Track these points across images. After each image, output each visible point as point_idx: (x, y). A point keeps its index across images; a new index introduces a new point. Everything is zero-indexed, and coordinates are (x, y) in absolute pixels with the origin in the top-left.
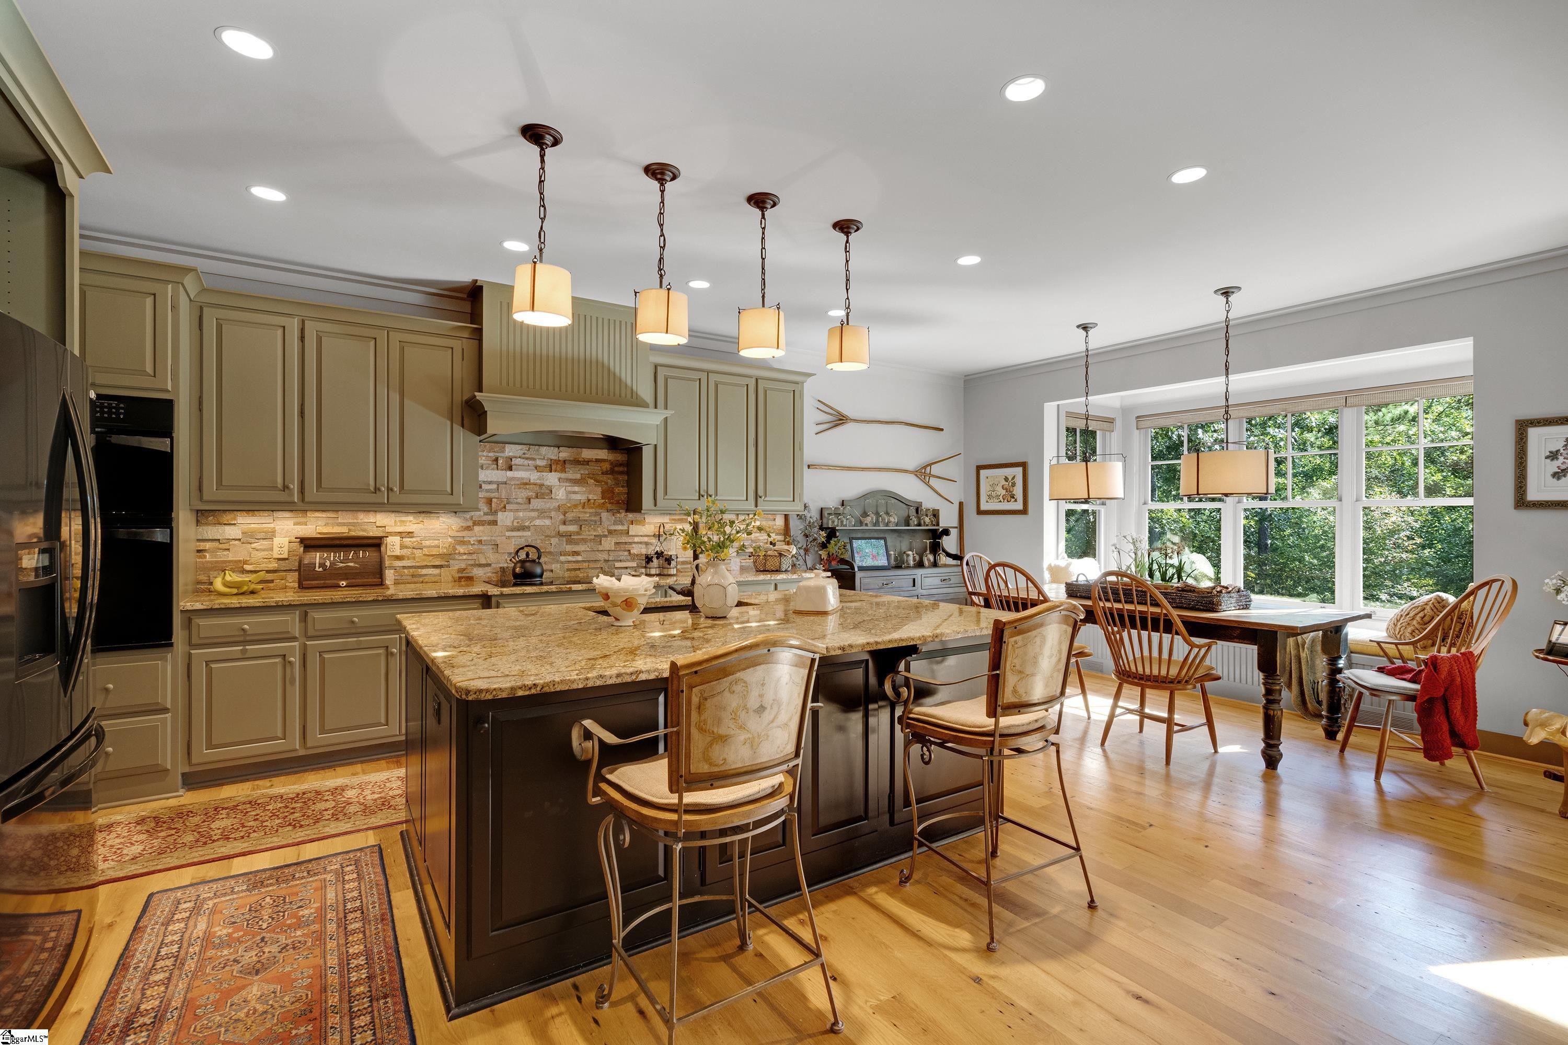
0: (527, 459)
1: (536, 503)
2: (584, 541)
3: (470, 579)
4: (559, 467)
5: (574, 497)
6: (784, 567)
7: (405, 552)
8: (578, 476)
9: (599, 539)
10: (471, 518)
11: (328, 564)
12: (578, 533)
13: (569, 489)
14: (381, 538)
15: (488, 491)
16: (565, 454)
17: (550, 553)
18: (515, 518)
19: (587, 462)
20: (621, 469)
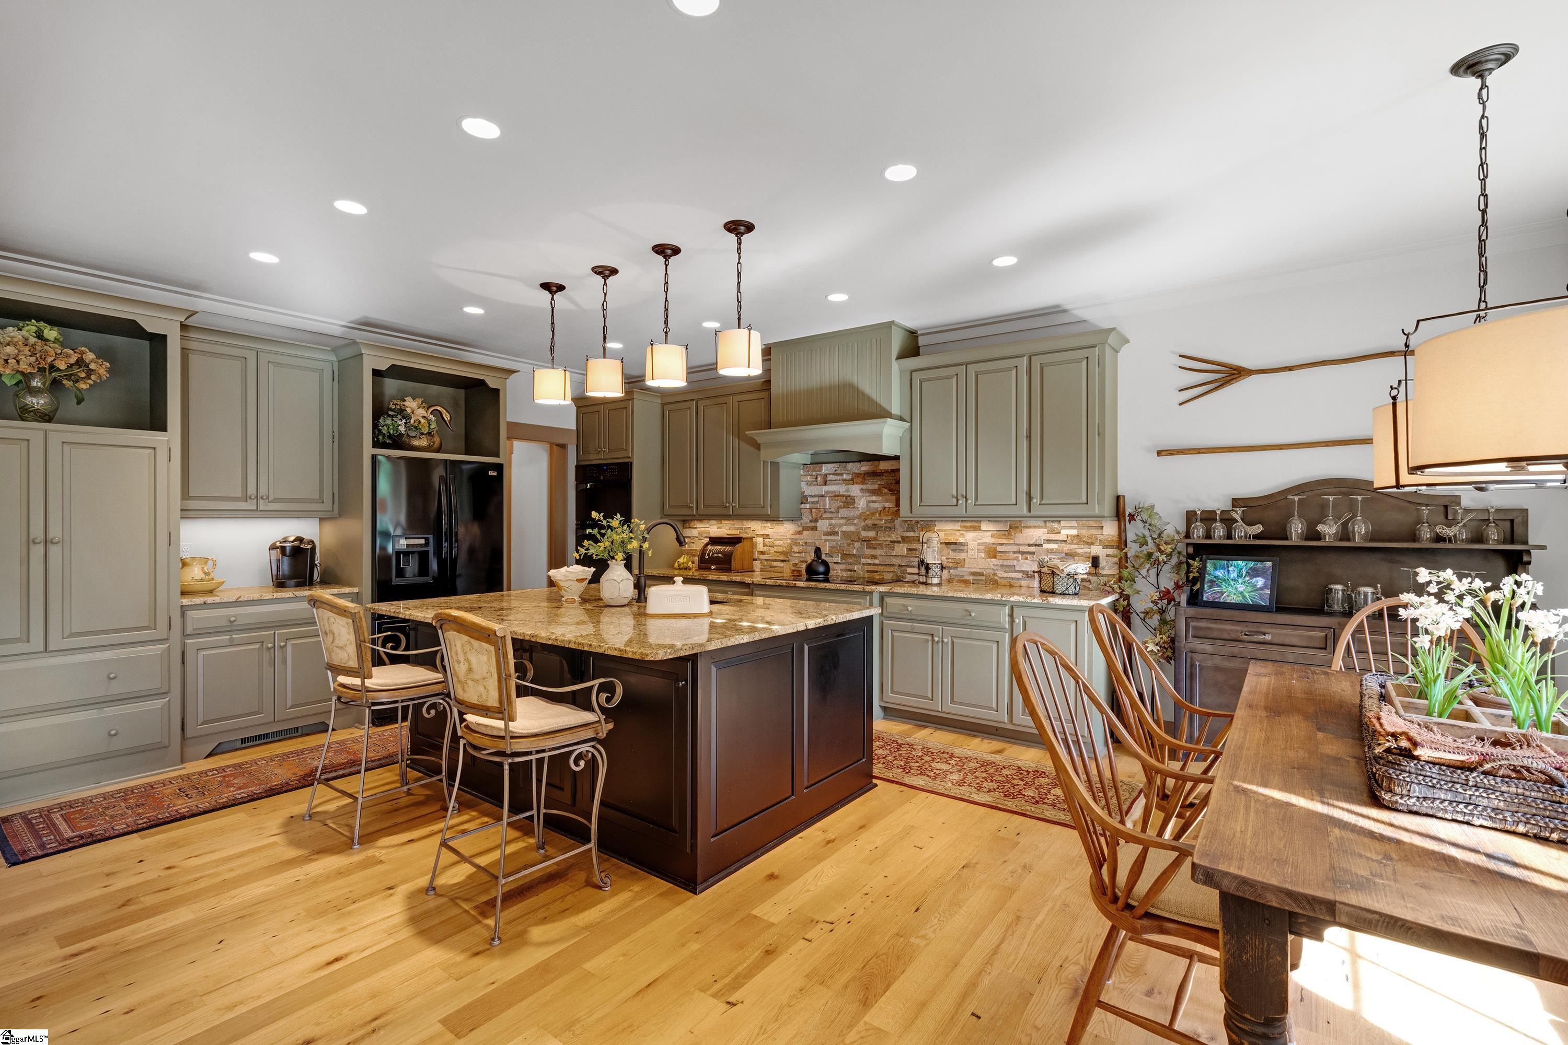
0: (838, 474)
1: (844, 512)
2: (881, 545)
4: (861, 480)
5: (870, 505)
7: (766, 549)
8: (876, 487)
9: (893, 544)
10: (801, 524)
12: (876, 539)
13: (869, 499)
15: (812, 503)
16: (865, 467)
17: (852, 556)
18: (829, 525)
19: (882, 473)
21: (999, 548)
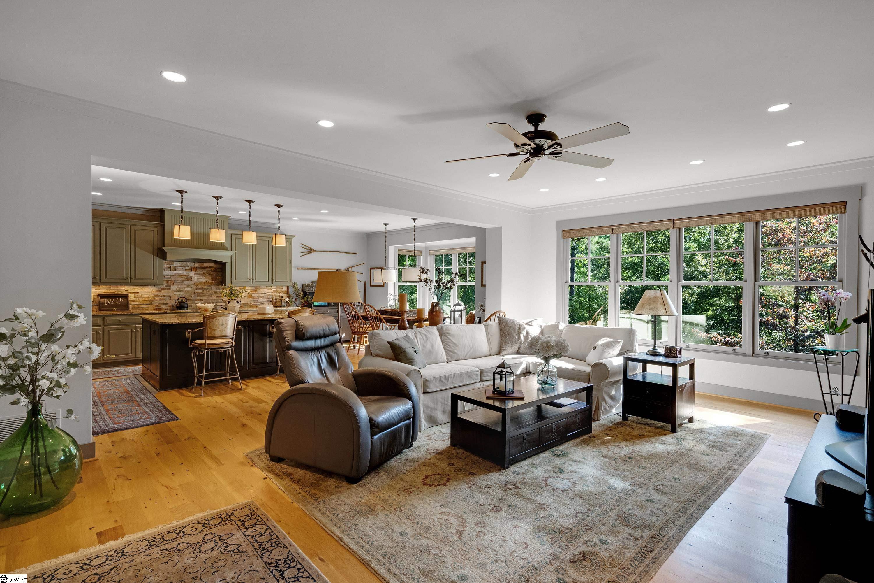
0: (182, 267)
1: (185, 282)
2: (205, 296)
3: (160, 309)
4: (195, 270)
5: (200, 280)
6: (283, 305)
7: (135, 299)
8: (202, 273)
9: (210, 295)
10: (161, 287)
11: (109, 303)
12: (202, 293)
13: (199, 277)
14: (127, 294)
15: (167, 278)
16: (197, 265)
17: (191, 300)
18: (178, 288)
19: (205, 268)
20: (219, 270)
21: (253, 295)
